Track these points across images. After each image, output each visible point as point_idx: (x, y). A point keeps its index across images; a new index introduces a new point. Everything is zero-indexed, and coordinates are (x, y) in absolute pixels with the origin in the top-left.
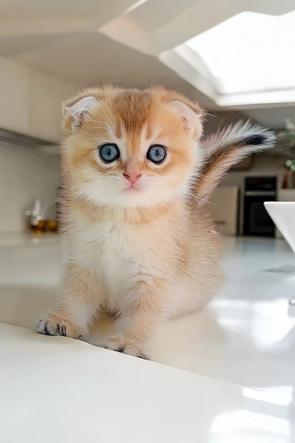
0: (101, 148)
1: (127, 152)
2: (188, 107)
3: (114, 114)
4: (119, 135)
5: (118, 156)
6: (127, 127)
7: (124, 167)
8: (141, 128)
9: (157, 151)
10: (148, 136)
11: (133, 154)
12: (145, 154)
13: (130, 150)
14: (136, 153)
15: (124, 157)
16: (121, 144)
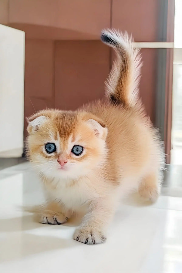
0: (46, 145)
1: (60, 149)
2: (99, 124)
3: (54, 126)
4: (56, 138)
5: (55, 150)
6: (61, 134)
7: (58, 156)
8: (68, 135)
9: (78, 149)
10: (73, 140)
11: (64, 149)
12: (71, 150)
13: (62, 147)
14: (65, 149)
15: (58, 151)
16: (57, 143)
